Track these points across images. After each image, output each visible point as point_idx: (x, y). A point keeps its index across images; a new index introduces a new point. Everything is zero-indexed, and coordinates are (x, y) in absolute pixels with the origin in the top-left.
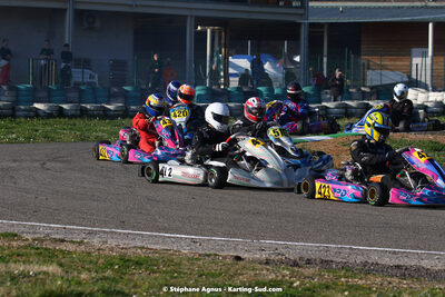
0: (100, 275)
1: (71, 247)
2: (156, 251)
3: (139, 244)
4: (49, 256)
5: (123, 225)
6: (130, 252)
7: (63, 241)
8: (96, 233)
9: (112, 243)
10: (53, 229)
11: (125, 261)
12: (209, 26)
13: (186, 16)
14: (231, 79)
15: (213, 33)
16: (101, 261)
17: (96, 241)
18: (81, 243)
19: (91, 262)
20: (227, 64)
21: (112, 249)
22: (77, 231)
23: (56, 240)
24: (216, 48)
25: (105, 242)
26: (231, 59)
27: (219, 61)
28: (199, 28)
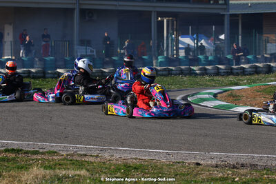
0: (113, 176)
1: (92, 159)
2: (145, 161)
3: (134, 157)
4: (80, 165)
5: (122, 144)
6: (129, 161)
7: (85, 155)
8: (106, 150)
9: (117, 156)
10: (79, 148)
11: (128, 167)
12: (165, 17)
13: (151, 12)
14: (180, 51)
15: (168, 21)
16: (113, 167)
17: (106, 155)
18: (97, 156)
19: (106, 168)
20: (178, 42)
21: (117, 160)
22: (93, 149)
23: (81, 155)
24: (170, 31)
25: (113, 156)
26: (180, 38)
27: (172, 40)
28: (159, 19)
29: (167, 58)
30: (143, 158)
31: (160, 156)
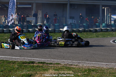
0: (84, 74)
1: (74, 67)
2: (97, 67)
3: (92, 65)
4: (69, 69)
5: (87, 60)
6: (90, 68)
7: (72, 65)
8: (80, 63)
9: (85, 65)
10: (69, 62)
11: (90, 70)
12: (106, 7)
13: (100, 5)
14: (112, 21)
15: (107, 9)
16: (83, 70)
17: (81, 65)
18: (77, 65)
19: (81, 70)
20: (111, 18)
21: (85, 67)
22: (75, 62)
23: (70, 65)
24: (108, 13)
25: (83, 65)
26: (112, 16)
27: (109, 17)
28: (103, 8)
29: (106, 24)
30: (96, 66)
31: (103, 65)
